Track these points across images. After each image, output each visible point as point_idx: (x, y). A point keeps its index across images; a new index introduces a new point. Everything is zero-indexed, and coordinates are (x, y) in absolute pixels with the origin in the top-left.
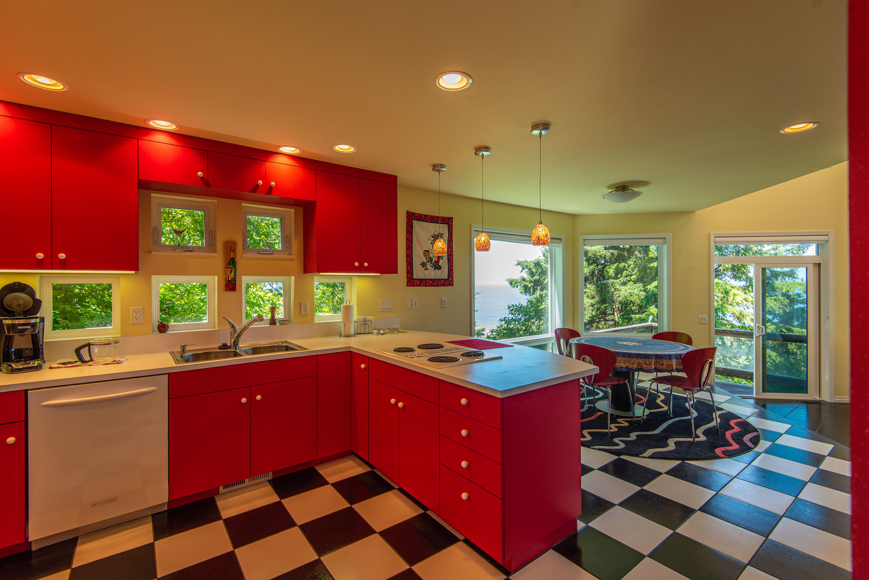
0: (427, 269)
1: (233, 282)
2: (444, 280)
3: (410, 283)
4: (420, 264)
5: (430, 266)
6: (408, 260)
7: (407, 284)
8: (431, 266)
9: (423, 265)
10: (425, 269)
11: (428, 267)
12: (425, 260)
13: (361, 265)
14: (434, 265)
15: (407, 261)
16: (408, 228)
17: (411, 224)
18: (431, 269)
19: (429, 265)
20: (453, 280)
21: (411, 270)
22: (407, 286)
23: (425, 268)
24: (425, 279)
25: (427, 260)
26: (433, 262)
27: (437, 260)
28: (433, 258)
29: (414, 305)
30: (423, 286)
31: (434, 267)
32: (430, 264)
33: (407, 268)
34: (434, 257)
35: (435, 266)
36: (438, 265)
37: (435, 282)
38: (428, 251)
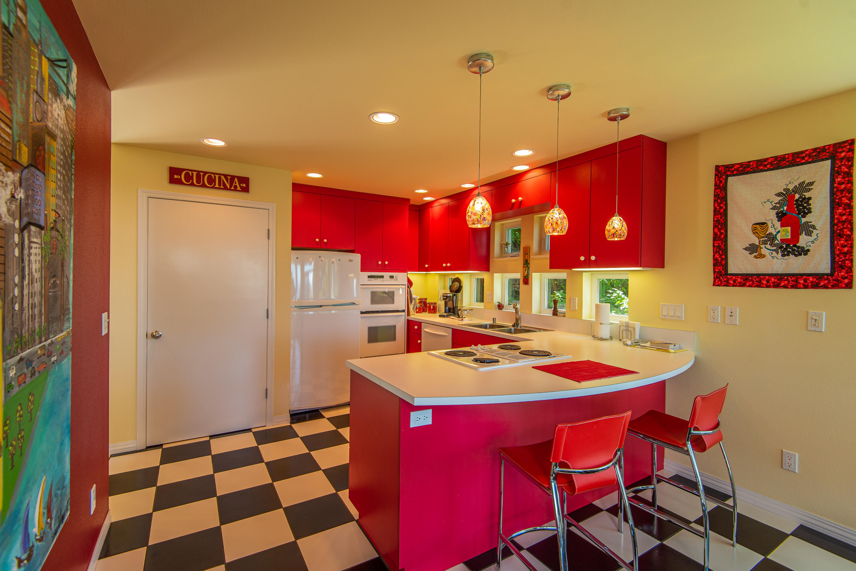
0: (762, 256)
1: (527, 277)
2: (819, 277)
3: (720, 280)
4: (746, 249)
5: (771, 250)
6: (716, 245)
7: (714, 281)
8: (774, 250)
9: (752, 249)
10: (756, 257)
11: (764, 251)
12: (756, 241)
13: (588, 259)
14: (781, 247)
15: (714, 246)
16: (717, 192)
17: (723, 184)
18: (772, 255)
19: (767, 249)
20: (852, 276)
21: (722, 259)
22: (714, 285)
23: (755, 254)
24: (758, 275)
25: (762, 239)
26: (776, 242)
27: (790, 237)
28: (776, 235)
29: (727, 318)
30: (750, 286)
31: (782, 252)
32: (768, 246)
33: (714, 256)
34: (779, 232)
35: (786, 249)
36: (795, 246)
37: (787, 280)
38: (763, 224)
